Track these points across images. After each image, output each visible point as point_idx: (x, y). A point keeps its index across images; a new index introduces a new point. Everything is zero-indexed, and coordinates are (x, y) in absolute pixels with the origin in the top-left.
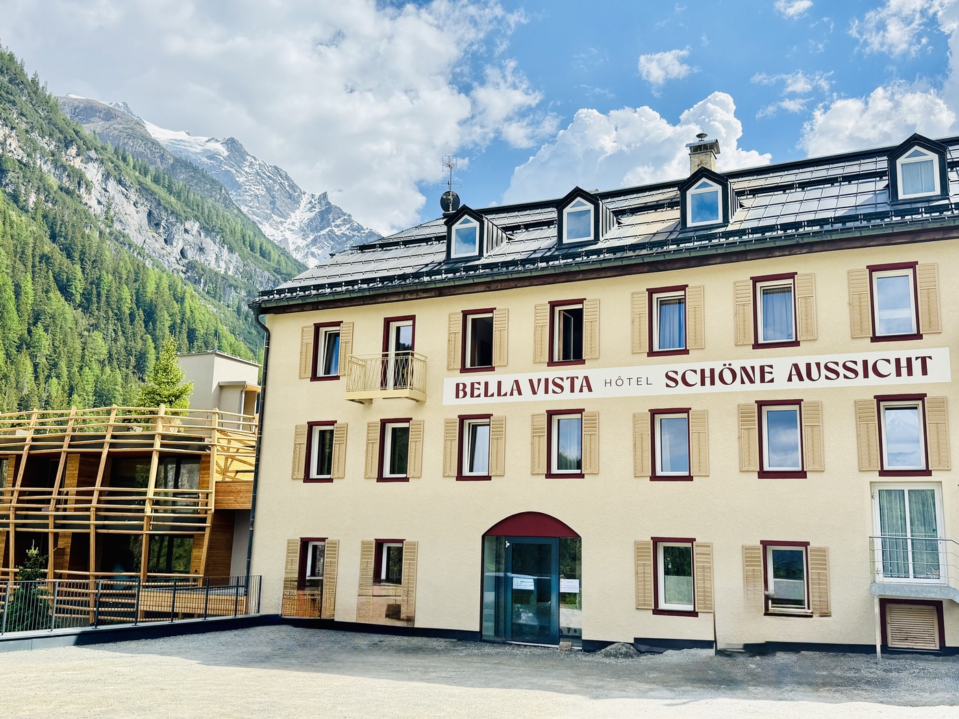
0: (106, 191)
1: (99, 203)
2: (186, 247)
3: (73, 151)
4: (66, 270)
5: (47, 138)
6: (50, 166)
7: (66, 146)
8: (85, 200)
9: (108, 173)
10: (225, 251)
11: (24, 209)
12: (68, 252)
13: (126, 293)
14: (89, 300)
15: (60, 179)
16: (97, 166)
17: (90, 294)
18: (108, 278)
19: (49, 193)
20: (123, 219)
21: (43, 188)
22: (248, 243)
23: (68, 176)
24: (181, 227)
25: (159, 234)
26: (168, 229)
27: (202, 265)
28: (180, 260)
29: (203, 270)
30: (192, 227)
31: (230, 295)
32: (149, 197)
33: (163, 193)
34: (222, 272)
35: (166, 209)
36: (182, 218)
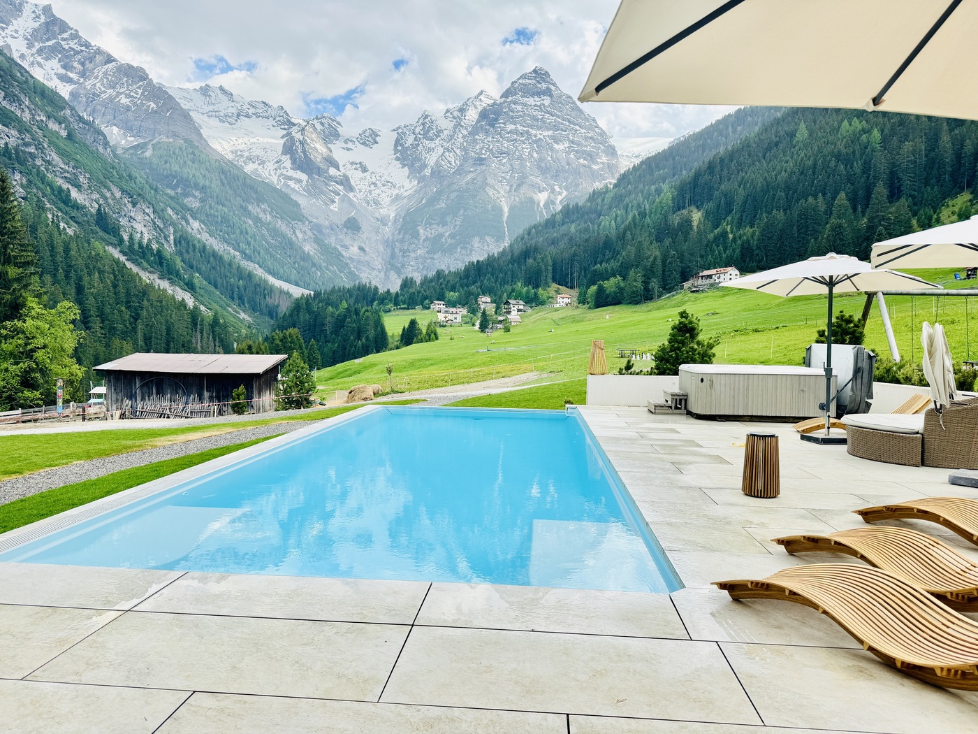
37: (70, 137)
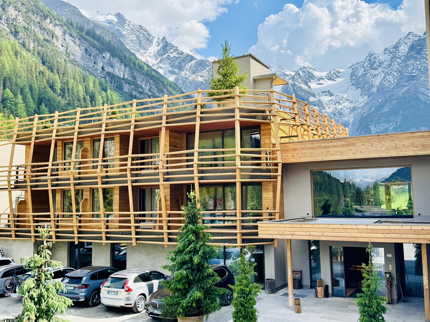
0: (65, 40)
1: (62, 46)
2: (104, 66)
3: (48, 21)
4: (52, 78)
5: (35, 15)
6: (38, 29)
7: (44, 18)
8: (56, 44)
9: (65, 31)
10: (123, 66)
11: (28, 50)
12: (51, 69)
13: (81, 88)
14: (64, 92)
15: (44, 35)
16: (59, 28)
17: (64, 89)
18: (71, 81)
19: (39, 42)
20: (74, 53)
21: (36, 40)
22: (132, 62)
23: (47, 33)
24: (101, 56)
25: (91, 59)
26: (95, 57)
27: (112, 74)
28: (102, 72)
29: (113, 76)
30: (106, 55)
31: (126, 88)
32: (85, 42)
33: (91, 40)
34: (122, 77)
35: (93, 47)
36: (101, 51)
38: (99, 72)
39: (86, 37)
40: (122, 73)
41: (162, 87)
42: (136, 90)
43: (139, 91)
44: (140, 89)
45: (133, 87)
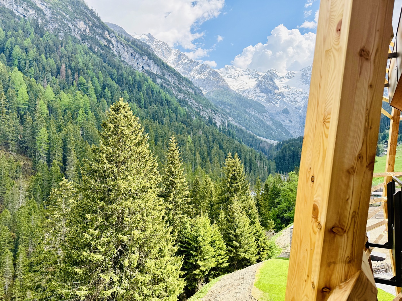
0: (118, 47)
1: (116, 51)
2: (144, 66)
3: (107, 33)
5: (98, 28)
6: (100, 38)
8: (112, 49)
9: (118, 41)
15: (104, 42)
16: (114, 38)
19: (101, 47)
20: (124, 57)
21: (99, 45)
23: (106, 41)
24: (142, 59)
25: (135, 61)
26: (138, 59)
27: (149, 71)
28: (142, 70)
29: (150, 73)
30: (145, 58)
31: (158, 81)
32: (131, 49)
33: (135, 48)
34: (155, 73)
35: (136, 52)
36: (142, 55)
37: (195, 93)
38: (141, 70)
39: (131, 45)
40: (155, 71)
41: (181, 81)
42: (165, 83)
43: (167, 83)
44: (168, 82)
45: (163, 80)
